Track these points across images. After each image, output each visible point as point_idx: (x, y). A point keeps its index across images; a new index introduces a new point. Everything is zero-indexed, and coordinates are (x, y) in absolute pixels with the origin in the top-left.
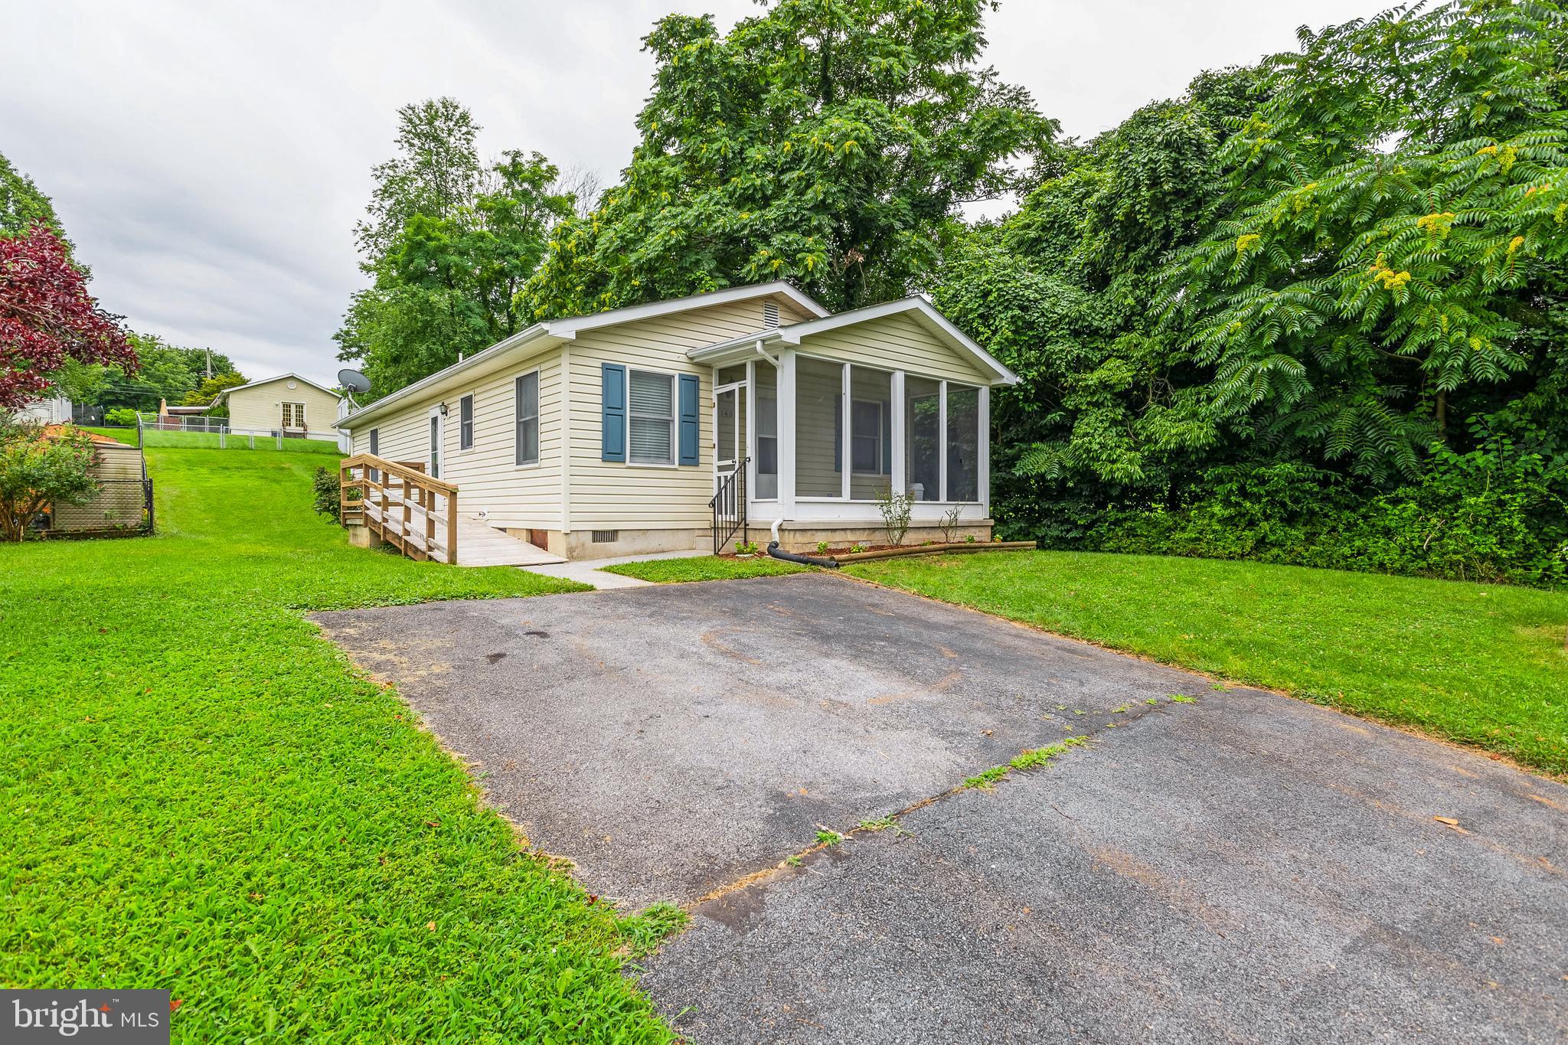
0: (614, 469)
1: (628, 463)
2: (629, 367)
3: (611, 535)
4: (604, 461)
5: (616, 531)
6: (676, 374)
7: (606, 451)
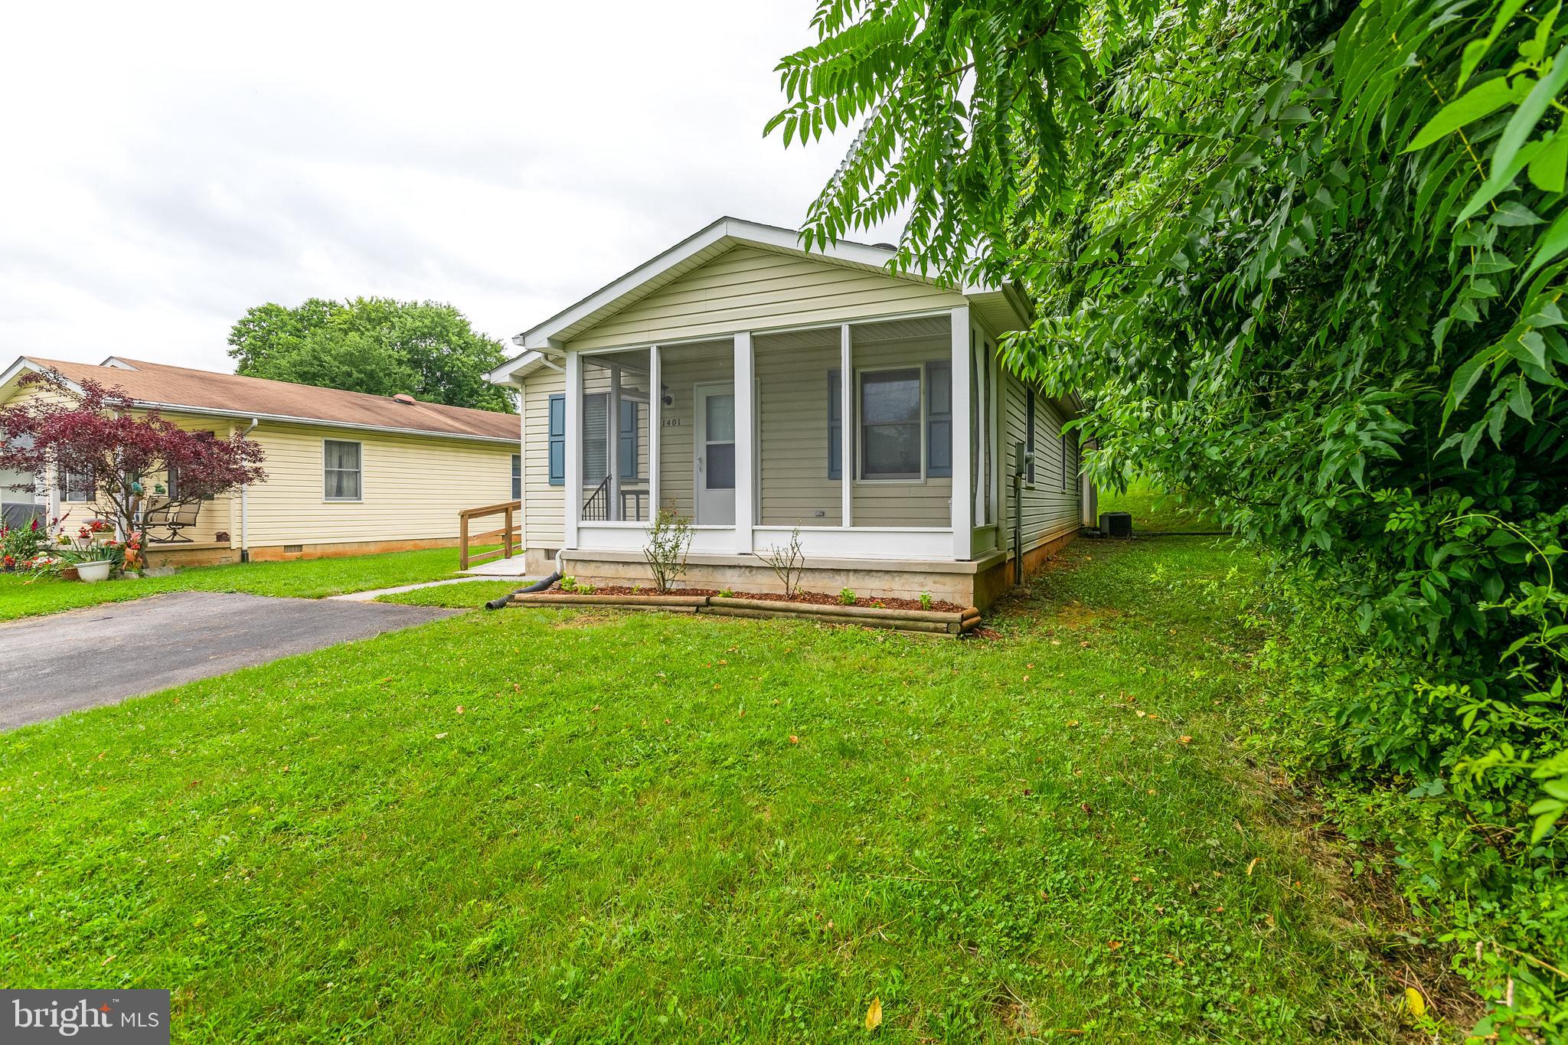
0: (559, 493)
4: (550, 484)
5: (555, 550)
7: (552, 477)
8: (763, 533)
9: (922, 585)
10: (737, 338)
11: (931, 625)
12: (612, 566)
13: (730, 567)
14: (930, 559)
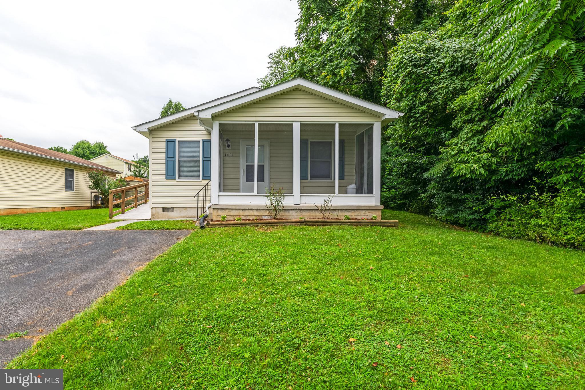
0: (171, 182)
1: (177, 180)
2: (177, 140)
3: (171, 210)
4: (167, 179)
5: (173, 208)
6: (201, 140)
7: (167, 175)
8: (304, 197)
9: (365, 214)
10: (294, 123)
11: (389, 224)
12: (237, 211)
13: (292, 209)
14: (366, 205)
